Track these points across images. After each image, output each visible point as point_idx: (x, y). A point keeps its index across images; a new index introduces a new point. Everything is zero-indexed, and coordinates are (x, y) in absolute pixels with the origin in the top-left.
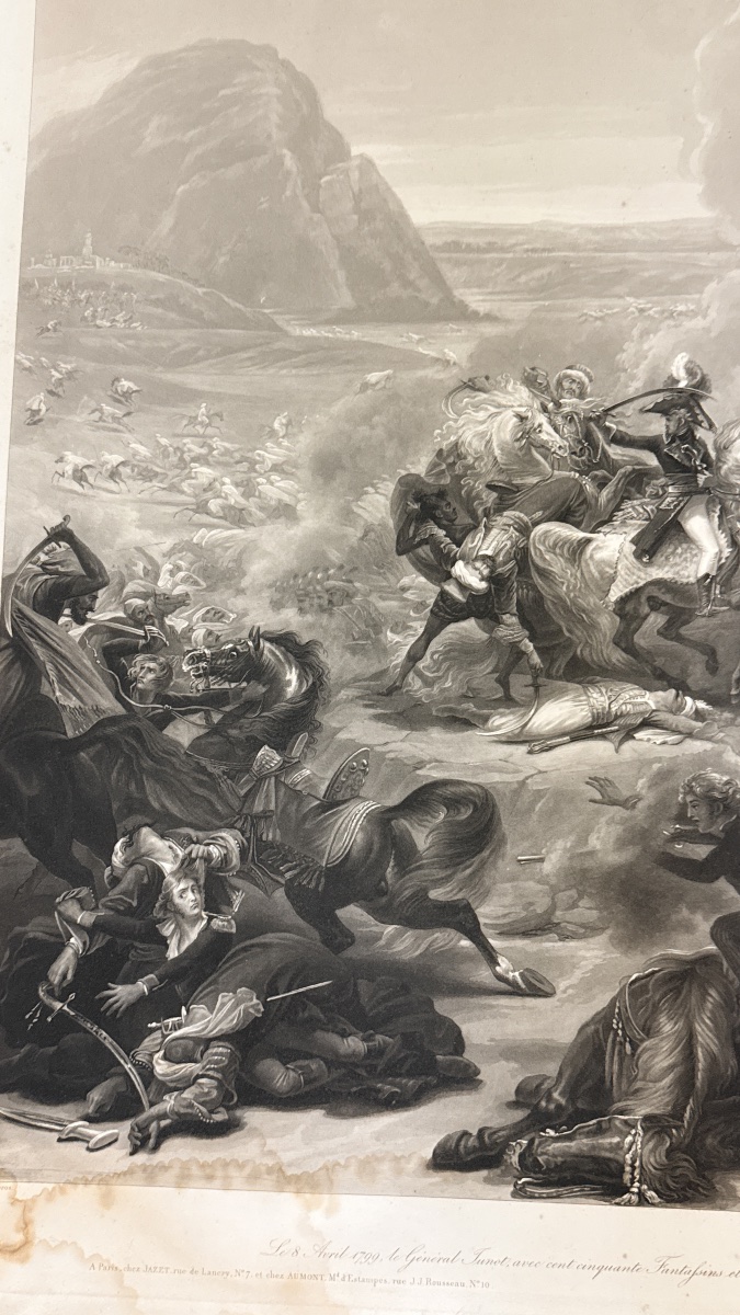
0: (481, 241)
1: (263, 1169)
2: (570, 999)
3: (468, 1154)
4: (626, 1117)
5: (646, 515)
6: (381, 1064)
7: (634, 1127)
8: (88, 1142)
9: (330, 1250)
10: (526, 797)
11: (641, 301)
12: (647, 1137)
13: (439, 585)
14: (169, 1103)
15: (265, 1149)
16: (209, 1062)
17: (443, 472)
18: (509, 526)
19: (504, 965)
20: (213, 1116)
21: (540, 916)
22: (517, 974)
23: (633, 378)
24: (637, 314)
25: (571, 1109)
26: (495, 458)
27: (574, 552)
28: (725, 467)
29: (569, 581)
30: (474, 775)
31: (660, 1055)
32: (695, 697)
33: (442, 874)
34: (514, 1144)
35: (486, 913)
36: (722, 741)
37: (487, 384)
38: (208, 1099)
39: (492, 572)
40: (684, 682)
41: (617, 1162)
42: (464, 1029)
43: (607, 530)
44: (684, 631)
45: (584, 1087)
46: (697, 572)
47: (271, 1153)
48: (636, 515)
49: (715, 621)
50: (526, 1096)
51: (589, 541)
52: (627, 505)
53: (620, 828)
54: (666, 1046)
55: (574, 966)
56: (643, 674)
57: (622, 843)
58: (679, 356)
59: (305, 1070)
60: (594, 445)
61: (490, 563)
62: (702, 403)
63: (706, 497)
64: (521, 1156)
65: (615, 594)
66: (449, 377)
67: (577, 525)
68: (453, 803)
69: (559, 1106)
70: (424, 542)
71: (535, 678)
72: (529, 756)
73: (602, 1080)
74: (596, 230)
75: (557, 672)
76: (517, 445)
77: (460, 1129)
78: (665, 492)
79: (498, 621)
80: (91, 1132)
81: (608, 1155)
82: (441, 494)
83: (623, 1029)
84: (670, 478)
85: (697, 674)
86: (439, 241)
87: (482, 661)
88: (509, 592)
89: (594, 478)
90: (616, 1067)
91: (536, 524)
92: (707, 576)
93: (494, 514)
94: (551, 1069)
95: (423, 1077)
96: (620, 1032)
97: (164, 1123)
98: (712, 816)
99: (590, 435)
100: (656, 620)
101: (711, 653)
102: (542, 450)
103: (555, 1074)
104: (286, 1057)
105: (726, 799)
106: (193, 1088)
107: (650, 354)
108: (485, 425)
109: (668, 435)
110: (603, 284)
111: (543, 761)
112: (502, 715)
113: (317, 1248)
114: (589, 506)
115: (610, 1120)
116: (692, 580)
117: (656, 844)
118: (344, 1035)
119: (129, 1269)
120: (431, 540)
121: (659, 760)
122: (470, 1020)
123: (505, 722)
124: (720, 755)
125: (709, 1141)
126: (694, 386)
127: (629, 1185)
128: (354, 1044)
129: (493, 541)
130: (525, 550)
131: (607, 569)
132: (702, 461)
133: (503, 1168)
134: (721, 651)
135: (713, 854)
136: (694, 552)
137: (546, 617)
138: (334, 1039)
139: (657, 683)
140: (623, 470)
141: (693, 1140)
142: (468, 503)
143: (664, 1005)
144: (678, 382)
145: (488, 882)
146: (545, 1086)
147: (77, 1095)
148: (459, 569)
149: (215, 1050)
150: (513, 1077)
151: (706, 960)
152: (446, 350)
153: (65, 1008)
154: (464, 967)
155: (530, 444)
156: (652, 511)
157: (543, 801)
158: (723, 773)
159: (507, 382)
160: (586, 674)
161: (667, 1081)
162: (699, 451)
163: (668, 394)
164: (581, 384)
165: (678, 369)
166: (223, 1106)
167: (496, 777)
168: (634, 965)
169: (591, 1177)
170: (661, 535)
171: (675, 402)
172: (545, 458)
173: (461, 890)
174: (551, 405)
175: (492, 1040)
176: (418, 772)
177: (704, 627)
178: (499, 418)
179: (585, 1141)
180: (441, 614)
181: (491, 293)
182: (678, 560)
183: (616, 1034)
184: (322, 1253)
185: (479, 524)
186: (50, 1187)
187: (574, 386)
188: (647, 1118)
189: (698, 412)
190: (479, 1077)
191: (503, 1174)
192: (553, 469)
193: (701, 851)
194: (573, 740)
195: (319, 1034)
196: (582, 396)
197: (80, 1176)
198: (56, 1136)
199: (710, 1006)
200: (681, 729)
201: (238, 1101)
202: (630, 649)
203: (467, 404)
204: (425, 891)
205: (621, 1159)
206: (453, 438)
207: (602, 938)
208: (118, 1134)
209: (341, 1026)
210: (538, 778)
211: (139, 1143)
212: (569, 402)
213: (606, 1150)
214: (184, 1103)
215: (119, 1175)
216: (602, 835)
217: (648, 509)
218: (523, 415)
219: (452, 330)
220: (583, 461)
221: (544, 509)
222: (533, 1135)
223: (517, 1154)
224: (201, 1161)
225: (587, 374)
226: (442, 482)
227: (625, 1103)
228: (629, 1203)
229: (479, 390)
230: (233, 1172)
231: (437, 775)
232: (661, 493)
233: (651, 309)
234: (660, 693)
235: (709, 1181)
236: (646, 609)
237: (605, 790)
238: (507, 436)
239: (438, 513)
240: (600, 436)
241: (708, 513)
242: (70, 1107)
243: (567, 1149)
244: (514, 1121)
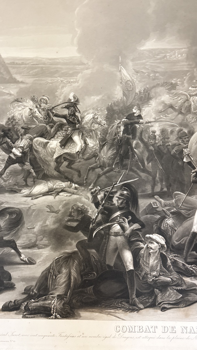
0: (20, 62)
2: (40, 265)
3: (11, 307)
4: (53, 296)
5: (63, 135)
7: (55, 298)
10: (30, 211)
11: (61, 79)
12: (58, 301)
13: (9, 155)
17: (10, 124)
18: (27, 138)
19: (23, 256)
21: (33, 243)
22: (26, 259)
23: (60, 99)
24: (61, 82)
25: (38, 294)
26: (24, 120)
27: (45, 145)
28: (83, 123)
29: (43, 153)
30: (17, 206)
31: (62, 279)
32: (75, 184)
33: (7, 233)
34: (23, 304)
35: (19, 243)
36: (81, 195)
37: (21, 100)
39: (23, 151)
40: (72, 180)
41: (50, 308)
42: (12, 274)
43: (53, 140)
44: (72, 166)
45: (42, 288)
46: (76, 150)
48: (61, 135)
49: (80, 163)
50: (27, 291)
51: (48, 142)
52: (58, 133)
53: (54, 219)
54: (64, 276)
55: (41, 256)
56: (62, 178)
57: (55, 223)
58: (72, 93)
60: (50, 117)
61: (22, 148)
62: (77, 106)
63: (78, 131)
65: (55, 156)
66: (11, 98)
67: (45, 138)
68: (11, 213)
69: (35, 293)
70: (5, 143)
71: (34, 179)
72: (32, 200)
73: (47, 286)
74: (50, 59)
75: (40, 177)
76: (29, 117)
77: (9, 300)
78: (68, 129)
79: (24, 164)
81: (47, 306)
82: (9, 130)
83: (53, 272)
84: (69, 125)
85: (76, 178)
86: (9, 62)
87: (20, 175)
88: (27, 156)
89: (50, 126)
90: (51, 282)
91: (34, 138)
92: (78, 151)
93: (23, 135)
94: (34, 283)
96: (52, 273)
98: (78, 215)
99: (49, 114)
100: (65, 163)
101: (79, 172)
102: (36, 118)
103: (35, 285)
105: (82, 210)
107: (64, 93)
108: (21, 111)
109: (69, 114)
110: (52, 74)
111: (35, 201)
112: (25, 189)
114: (48, 133)
115: (48, 296)
116: (75, 153)
117: (64, 223)
120: (6, 142)
121: (65, 200)
122: (13, 271)
123: (26, 191)
124: (81, 199)
125: (74, 301)
126: (75, 101)
127: (53, 314)
129: (23, 142)
130: (32, 145)
131: (53, 150)
132: (77, 121)
133: (20, 310)
134: (82, 171)
135: (78, 225)
136: (75, 145)
137: (37, 163)
139: (65, 180)
140: (57, 124)
141: (69, 301)
142: (16, 132)
143: (64, 265)
144: (71, 100)
145: (19, 234)
146: (32, 288)
148: (14, 150)
150: (24, 286)
151: (74, 253)
152: (11, 91)
154: (12, 257)
155: (33, 116)
156: (65, 134)
157: (35, 212)
158: (81, 204)
159: (27, 100)
160: (47, 178)
161: (64, 285)
162: (76, 118)
163: (69, 103)
164: (46, 100)
165: (71, 97)
167: (23, 206)
168: (56, 255)
169: (43, 312)
170: (67, 141)
171: (70, 106)
172: (37, 120)
173: (12, 237)
174: (38, 106)
175: (19, 277)
176: (2, 205)
177: (78, 165)
178: (25, 109)
179: (41, 302)
180: (9, 162)
181: (23, 76)
182: (71, 147)
183: (51, 274)
185: (19, 138)
187: (44, 101)
188: (58, 296)
189: (76, 108)
190: (15, 287)
191: (20, 312)
192: (39, 123)
193: (75, 224)
194: (43, 196)
196: (46, 104)
199: (75, 265)
200: (71, 192)
202: (59, 171)
203: (16, 105)
204: (2, 237)
205: (51, 307)
206: (12, 115)
207: (49, 248)
210: (34, 206)
212: (43, 105)
213: (47, 304)
216: (50, 221)
217: (64, 134)
218: (31, 108)
219: (12, 85)
220: (47, 121)
221: (37, 134)
222: (28, 301)
223: (24, 307)
225: (48, 98)
226: (9, 127)
227: (52, 292)
228: (52, 318)
229: (19, 102)
231: (7, 206)
232: (67, 129)
233: (64, 81)
234: (66, 183)
235: (73, 312)
236: (63, 160)
237: (51, 209)
238: (27, 114)
239: (8, 135)
240: (51, 114)
241: (79, 135)
243: (37, 305)
244: (24, 298)
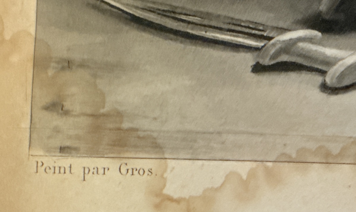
8: (323, 73)
80: (330, 52)
186: (243, 169)
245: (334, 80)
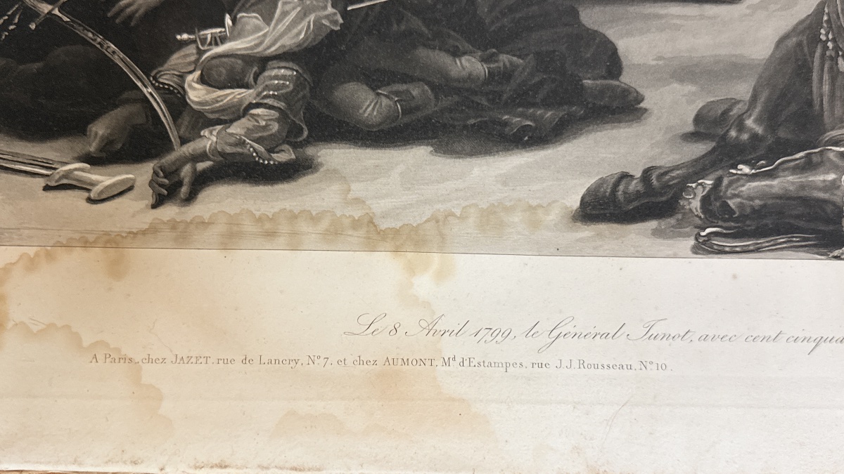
1: (347, 222)
3: (629, 201)
6: (508, 90)
8: (89, 190)
9: (440, 327)
14: (209, 139)
15: (350, 196)
16: (267, 88)
20: (274, 156)
25: (770, 140)
34: (694, 185)
38: (265, 134)
41: (834, 204)
42: (621, 45)
45: (787, 112)
47: (358, 201)
50: (709, 125)
59: (403, 97)
64: (705, 201)
69: (755, 137)
73: (810, 104)
77: (617, 170)
80: (94, 177)
81: (821, 195)
83: (834, 40)
90: (826, 88)
94: (742, 90)
95: (565, 107)
96: (830, 45)
97: (201, 166)
103: (747, 97)
104: (375, 80)
106: (243, 120)
113: (424, 324)
115: (821, 152)
118: (456, 53)
119: (149, 360)
122: (629, 34)
128: (470, 65)
133: (680, 216)
138: (443, 59)
146: (734, 112)
147: (73, 127)
149: (274, 72)
150: (690, 102)
153: (56, 12)
166: (289, 143)
169: (801, 224)
175: (660, 58)
179: (790, 178)
183: (826, 48)
184: (430, 330)
186: (31, 251)
190: (642, 105)
191: (680, 224)
195: (422, 53)
197: (77, 236)
198: (41, 182)
201: (310, 136)
205: (838, 201)
208: (134, 180)
209: (451, 42)
211: (166, 192)
213: (820, 189)
214: (232, 140)
215: (135, 234)
222: (720, 173)
223: (699, 198)
224: (257, 214)
227: (840, 132)
230: (304, 226)
242: (62, 144)
243: (767, 189)
244: (694, 157)
245: (96, 195)
